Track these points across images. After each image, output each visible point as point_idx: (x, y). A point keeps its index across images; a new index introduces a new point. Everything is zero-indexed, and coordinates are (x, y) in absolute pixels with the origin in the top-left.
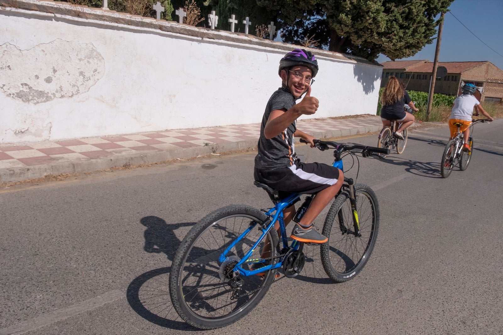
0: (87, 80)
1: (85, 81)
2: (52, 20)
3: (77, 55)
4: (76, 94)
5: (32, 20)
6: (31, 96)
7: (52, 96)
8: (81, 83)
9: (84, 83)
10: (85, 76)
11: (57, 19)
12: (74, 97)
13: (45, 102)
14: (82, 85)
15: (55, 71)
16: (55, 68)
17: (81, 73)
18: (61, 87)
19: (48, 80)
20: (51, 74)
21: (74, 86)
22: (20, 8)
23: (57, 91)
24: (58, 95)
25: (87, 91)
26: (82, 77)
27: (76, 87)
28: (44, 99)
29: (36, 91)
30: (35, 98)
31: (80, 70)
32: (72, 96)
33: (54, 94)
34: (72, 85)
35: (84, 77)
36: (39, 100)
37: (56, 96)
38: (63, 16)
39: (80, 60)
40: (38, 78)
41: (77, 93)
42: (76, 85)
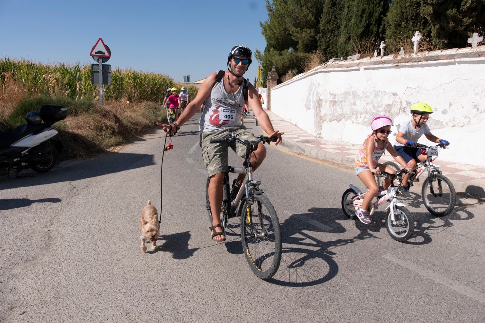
0: (481, 113)
1: (478, 114)
2: (455, 64)
3: (474, 90)
4: (468, 125)
5: (440, 67)
6: (430, 123)
7: (445, 125)
8: (474, 115)
9: (477, 115)
10: (479, 108)
11: (459, 63)
12: (465, 127)
13: (439, 129)
14: (474, 117)
15: (451, 105)
16: (452, 103)
17: (475, 106)
18: (454, 118)
19: (444, 112)
20: (446, 107)
21: (466, 117)
22: (431, 60)
23: (450, 121)
24: (451, 124)
25: (479, 123)
26: (475, 110)
27: (468, 119)
28: (439, 126)
29: (434, 120)
30: (432, 125)
31: (474, 103)
32: (463, 126)
33: (447, 124)
34: (464, 116)
35: (478, 110)
36: (435, 127)
37: (449, 125)
38: (462, 60)
39: (476, 94)
40: (437, 110)
41: (468, 123)
42: (468, 116)
